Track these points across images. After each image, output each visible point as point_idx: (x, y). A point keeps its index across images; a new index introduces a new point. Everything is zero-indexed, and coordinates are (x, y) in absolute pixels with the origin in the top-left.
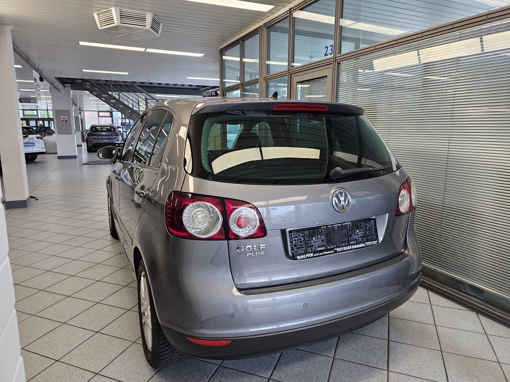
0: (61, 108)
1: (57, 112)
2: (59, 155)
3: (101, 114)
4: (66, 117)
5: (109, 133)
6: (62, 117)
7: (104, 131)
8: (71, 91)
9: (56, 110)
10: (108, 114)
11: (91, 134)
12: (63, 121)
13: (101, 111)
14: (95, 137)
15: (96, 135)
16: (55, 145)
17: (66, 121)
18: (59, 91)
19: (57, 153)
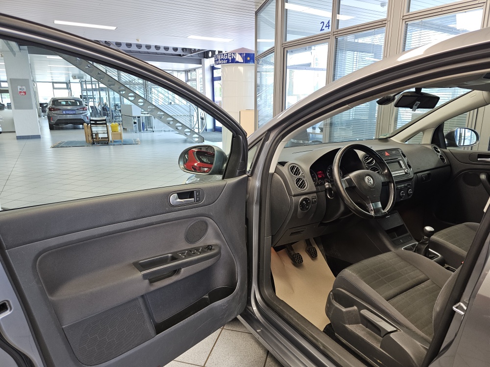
0: (17, 76)
1: (12, 81)
2: (18, 134)
3: (56, 85)
4: (24, 87)
5: (75, 108)
6: (19, 87)
7: (69, 105)
8: (29, 55)
9: (10, 79)
10: (65, 86)
11: (53, 108)
12: (20, 92)
13: (56, 83)
14: (58, 112)
15: (59, 109)
16: (12, 122)
17: (25, 92)
18: (15, 54)
19: (15, 132)
